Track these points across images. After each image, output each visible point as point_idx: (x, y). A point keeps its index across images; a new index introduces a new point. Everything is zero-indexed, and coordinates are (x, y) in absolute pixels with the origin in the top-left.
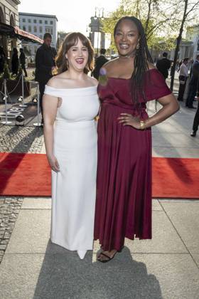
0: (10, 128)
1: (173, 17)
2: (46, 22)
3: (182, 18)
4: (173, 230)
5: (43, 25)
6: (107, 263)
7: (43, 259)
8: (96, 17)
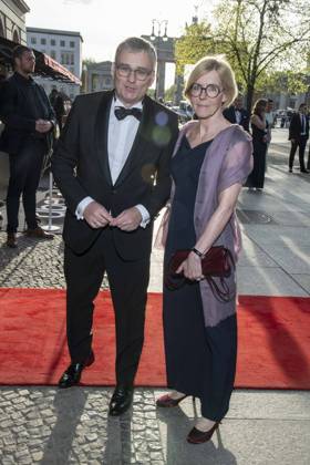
2: (63, 44)
5: (58, 48)
8: (153, 35)
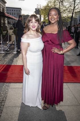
0: (4, 54)
1: (69, 8)
2: (17, 11)
3: (73, 8)
4: (73, 96)
5: (16, 12)
6: (46, 110)
7: (20, 108)
8: (37, 8)
